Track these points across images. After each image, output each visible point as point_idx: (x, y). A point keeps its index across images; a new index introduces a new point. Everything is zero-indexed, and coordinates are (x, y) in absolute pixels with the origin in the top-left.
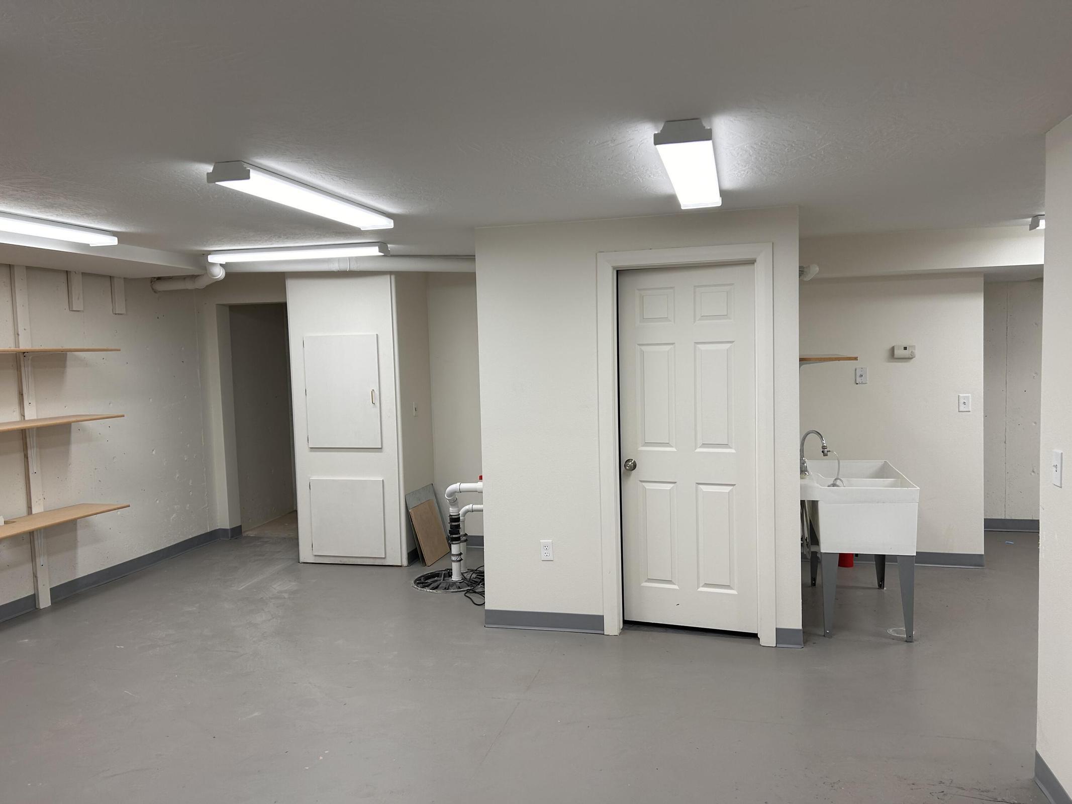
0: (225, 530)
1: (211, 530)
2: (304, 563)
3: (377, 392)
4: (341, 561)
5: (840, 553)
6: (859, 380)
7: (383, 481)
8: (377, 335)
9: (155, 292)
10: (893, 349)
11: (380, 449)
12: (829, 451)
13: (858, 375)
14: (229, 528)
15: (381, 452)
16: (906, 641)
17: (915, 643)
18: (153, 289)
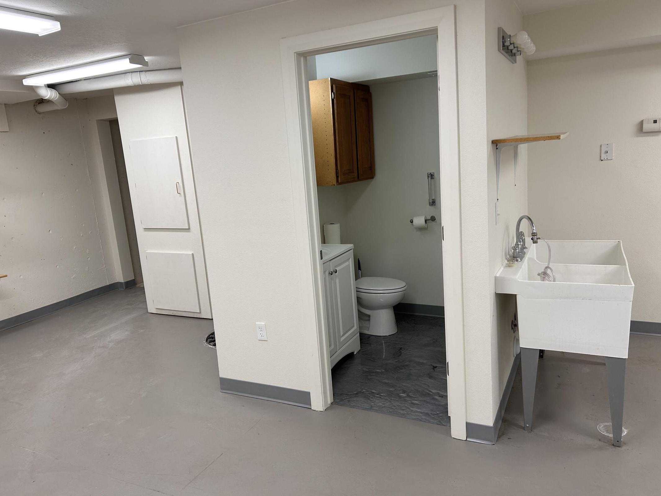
0: (121, 283)
1: (110, 284)
2: (151, 313)
3: (181, 184)
4: (173, 313)
5: (540, 350)
6: (604, 156)
7: (193, 254)
8: (176, 137)
9: (39, 113)
10: (642, 123)
11: (188, 230)
12: (539, 238)
13: (603, 151)
14: (123, 282)
15: (189, 232)
16: (613, 445)
17: (624, 448)
18: (36, 111)
